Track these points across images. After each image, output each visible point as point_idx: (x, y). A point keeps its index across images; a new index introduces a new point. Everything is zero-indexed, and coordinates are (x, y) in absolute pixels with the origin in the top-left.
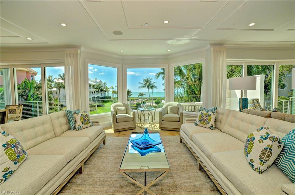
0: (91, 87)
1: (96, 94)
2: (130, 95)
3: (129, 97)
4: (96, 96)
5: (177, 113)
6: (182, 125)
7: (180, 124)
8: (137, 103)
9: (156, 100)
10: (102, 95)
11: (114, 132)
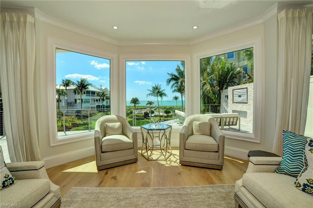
0: (96, 94)
1: (101, 103)
2: (138, 103)
3: (136, 105)
4: (101, 104)
5: (209, 134)
6: (244, 174)
7: (219, 155)
8: (145, 112)
9: (165, 110)
10: (107, 104)
11: (96, 171)
